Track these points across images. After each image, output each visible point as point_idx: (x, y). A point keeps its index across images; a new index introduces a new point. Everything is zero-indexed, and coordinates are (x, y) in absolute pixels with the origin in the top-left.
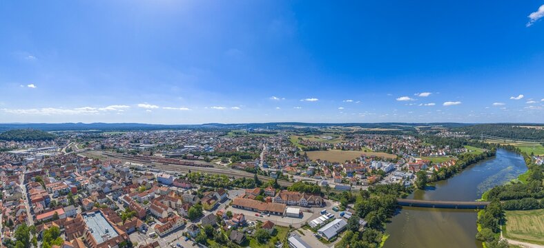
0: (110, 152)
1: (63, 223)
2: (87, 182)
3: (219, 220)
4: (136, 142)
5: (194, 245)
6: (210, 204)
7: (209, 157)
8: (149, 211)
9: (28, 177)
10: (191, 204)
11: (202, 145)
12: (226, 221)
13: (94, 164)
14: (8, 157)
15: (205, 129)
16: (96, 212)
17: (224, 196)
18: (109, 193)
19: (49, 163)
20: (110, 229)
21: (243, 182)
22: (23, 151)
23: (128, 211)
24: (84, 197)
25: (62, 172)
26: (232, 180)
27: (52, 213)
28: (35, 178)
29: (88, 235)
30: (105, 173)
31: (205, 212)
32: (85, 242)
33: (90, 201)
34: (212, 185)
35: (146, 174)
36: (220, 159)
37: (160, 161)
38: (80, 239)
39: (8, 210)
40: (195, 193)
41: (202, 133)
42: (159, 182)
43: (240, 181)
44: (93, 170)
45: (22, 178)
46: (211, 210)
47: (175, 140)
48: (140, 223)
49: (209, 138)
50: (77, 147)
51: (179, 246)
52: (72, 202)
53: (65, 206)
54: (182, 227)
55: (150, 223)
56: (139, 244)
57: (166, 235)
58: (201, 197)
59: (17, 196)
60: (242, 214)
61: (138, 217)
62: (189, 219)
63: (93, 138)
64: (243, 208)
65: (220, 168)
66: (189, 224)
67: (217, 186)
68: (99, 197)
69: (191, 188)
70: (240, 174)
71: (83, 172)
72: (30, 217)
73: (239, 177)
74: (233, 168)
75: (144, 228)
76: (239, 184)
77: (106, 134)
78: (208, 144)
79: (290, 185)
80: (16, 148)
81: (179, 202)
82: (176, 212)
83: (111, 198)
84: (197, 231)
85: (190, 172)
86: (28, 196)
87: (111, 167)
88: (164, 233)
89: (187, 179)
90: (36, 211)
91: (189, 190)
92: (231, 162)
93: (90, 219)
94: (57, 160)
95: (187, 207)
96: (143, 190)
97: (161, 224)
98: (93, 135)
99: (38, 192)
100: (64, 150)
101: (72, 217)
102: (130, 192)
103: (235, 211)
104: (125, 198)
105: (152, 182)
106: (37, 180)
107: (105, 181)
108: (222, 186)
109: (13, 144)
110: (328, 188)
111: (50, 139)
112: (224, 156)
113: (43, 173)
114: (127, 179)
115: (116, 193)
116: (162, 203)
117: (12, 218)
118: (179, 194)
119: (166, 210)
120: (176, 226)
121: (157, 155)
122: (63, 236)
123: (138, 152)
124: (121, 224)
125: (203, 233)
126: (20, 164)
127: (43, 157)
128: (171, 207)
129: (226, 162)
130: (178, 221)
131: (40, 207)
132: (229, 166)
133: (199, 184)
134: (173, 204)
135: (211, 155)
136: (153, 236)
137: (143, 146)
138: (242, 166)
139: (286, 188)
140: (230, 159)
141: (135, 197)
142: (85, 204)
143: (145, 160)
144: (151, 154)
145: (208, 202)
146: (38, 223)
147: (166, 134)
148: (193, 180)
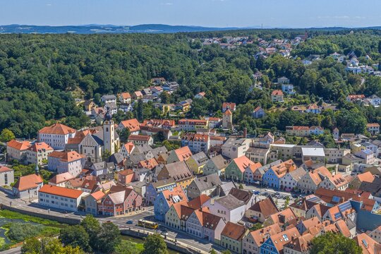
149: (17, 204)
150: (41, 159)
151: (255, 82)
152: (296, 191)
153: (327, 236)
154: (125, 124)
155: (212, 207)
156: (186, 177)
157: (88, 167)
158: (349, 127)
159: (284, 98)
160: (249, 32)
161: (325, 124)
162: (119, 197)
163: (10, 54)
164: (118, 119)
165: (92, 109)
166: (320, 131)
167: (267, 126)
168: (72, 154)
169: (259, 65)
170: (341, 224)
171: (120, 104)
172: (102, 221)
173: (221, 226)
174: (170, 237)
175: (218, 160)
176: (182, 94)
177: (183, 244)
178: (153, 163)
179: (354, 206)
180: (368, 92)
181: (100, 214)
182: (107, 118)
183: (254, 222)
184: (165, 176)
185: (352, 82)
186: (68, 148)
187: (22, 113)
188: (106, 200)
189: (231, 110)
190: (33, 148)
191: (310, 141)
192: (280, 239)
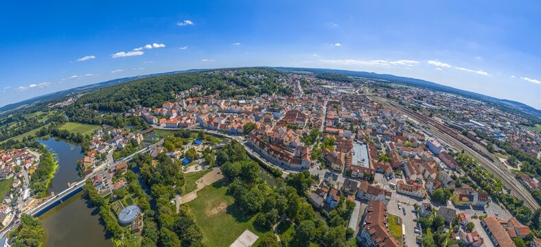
0: (393, 102)
1: (339, 139)
2: (367, 119)
3: (456, 223)
4: (419, 98)
5: (415, 221)
6: (461, 199)
7: (495, 147)
8: (403, 166)
9: (330, 103)
10: (443, 186)
11: (493, 127)
12: (461, 229)
13: (377, 108)
14: (320, 89)
15: (505, 107)
16: (364, 144)
17: (482, 203)
18: (380, 134)
19: (345, 98)
20: (367, 160)
21: (517, 205)
22: (330, 87)
23: (386, 155)
24: (361, 129)
25: (352, 106)
26: (505, 192)
27: (336, 130)
28: (334, 105)
29: (350, 155)
30: (384, 118)
31: (450, 202)
32: (346, 158)
33: (364, 133)
35: (417, 133)
36: (508, 156)
37: (437, 126)
38: (344, 154)
39: (312, 118)
40: (454, 178)
41: (498, 111)
42: (426, 146)
43: (515, 201)
44: (375, 112)
45: (326, 103)
46: (456, 207)
47: (462, 109)
48: (390, 170)
49: (505, 121)
50: (367, 91)
51: (404, 211)
52: (351, 129)
53: (346, 129)
54: (419, 199)
55: (398, 175)
56: (378, 184)
57: (402, 194)
58: (458, 186)
59: (320, 112)
60: (482, 239)
61: (391, 165)
62: (431, 197)
63: (382, 86)
64: (490, 235)
65: (501, 167)
66: (427, 201)
67: (483, 187)
68: (371, 134)
69: (454, 170)
70: (521, 192)
71: (367, 111)
72: (322, 126)
73: (516, 195)
74: (518, 178)
75: (390, 175)
77: (393, 85)
78: (501, 128)
80: (326, 84)
81: (434, 176)
82: (424, 182)
83: (380, 139)
84: (427, 213)
85: (463, 152)
86: (326, 114)
87: (390, 115)
88: (402, 191)
89: (455, 158)
90: (327, 125)
91: (451, 171)
92: (519, 169)
93: (358, 146)
94: (351, 97)
95: (437, 185)
96: (408, 146)
97: (405, 182)
98: (382, 84)
99: (333, 114)
100: (357, 91)
101: (347, 138)
102: (396, 142)
103: (478, 229)
104: (391, 144)
105: (420, 142)
106: (334, 107)
107: (381, 124)
108: (489, 192)
109: (325, 82)
111: (349, 82)
112: (514, 156)
113: (339, 103)
114: (400, 129)
115: (386, 137)
116: (418, 166)
117: (313, 123)
118: (438, 168)
119: (417, 174)
120: (415, 193)
121: (436, 118)
122: (335, 147)
123: (419, 109)
124: (376, 161)
125: (431, 219)
126: (327, 94)
127: (342, 93)
128: (423, 175)
129: (513, 165)
130: (420, 191)
131: (331, 123)
132: (513, 172)
133: (465, 171)
134: (427, 173)
135: (498, 145)
136: (392, 187)
137: (425, 105)
138: (531, 184)
140: (520, 164)
141: (398, 147)
142: (359, 134)
143: (423, 119)
144: (431, 116)
145: (461, 196)
146: (325, 132)
147: (453, 99)
148: (461, 163)
149: (160, 128)
150: (165, 113)
151: (224, 84)
152: (239, 113)
153: (248, 124)
154: (188, 100)
155: (216, 120)
156: (208, 113)
157: (179, 114)
158: (251, 94)
159: (233, 87)
160: (222, 69)
161: (245, 94)
162: (189, 121)
163: (152, 83)
164: (185, 98)
165: (177, 96)
166: (243, 96)
167: (229, 96)
168: (173, 111)
169: (225, 79)
170: (251, 120)
171: (185, 94)
172: (185, 129)
173: (219, 125)
174: (205, 130)
175: (216, 107)
176: (203, 89)
177: (209, 132)
178: (197, 110)
179: (254, 115)
180: (255, 84)
181: (184, 127)
182: (182, 99)
183: (228, 123)
184: (201, 113)
185: (251, 82)
186: (172, 109)
187: (157, 101)
188: (185, 122)
190: (162, 110)
191: (241, 99)
192: (236, 126)
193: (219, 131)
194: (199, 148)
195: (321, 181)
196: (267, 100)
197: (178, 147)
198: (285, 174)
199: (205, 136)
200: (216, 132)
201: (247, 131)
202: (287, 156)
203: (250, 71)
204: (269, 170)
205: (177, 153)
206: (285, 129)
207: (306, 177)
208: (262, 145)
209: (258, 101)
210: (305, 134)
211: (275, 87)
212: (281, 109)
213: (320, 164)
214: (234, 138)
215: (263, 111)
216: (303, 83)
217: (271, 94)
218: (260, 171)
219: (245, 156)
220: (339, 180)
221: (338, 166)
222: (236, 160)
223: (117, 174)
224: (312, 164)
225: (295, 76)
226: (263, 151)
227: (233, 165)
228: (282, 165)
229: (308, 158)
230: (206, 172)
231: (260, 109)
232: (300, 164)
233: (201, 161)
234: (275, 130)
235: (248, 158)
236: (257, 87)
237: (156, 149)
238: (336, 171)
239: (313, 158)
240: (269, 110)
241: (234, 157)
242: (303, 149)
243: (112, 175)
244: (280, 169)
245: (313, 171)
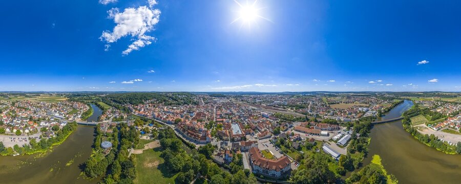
0: (245, 103)
1: (224, 124)
2: (235, 112)
3: (288, 136)
4: (255, 99)
5: (274, 146)
6: (284, 128)
7: (285, 107)
8: (256, 127)
9: (217, 107)
10: (275, 127)
11: (282, 101)
12: (291, 137)
13: (238, 106)
14: (212, 101)
16: (236, 123)
17: (291, 125)
18: (242, 117)
19: (223, 104)
20: (240, 131)
21: (300, 119)
23: (248, 125)
24: (233, 117)
25: (227, 107)
26: (295, 118)
27: (222, 120)
28: (219, 108)
29: (231, 130)
30: (242, 110)
31: (281, 131)
32: (229, 132)
33: (235, 119)
34: (286, 119)
35: (258, 112)
36: (290, 108)
37: (264, 107)
38: (228, 130)
39: (209, 115)
40: (277, 122)
42: (263, 116)
44: (238, 108)
45: (215, 107)
46: (284, 131)
47: (271, 99)
48: (252, 131)
49: (285, 98)
50: (233, 100)
51: (266, 145)
52: (229, 118)
53: (226, 118)
55: (256, 132)
58: (280, 124)
59: (213, 112)
60: (299, 134)
61: (252, 129)
62: (273, 133)
64: (300, 131)
65: (290, 112)
66: (273, 136)
68: (238, 118)
69: (276, 120)
70: (299, 115)
71: (234, 108)
72: (215, 119)
75: (253, 134)
76: (298, 119)
77: (243, 96)
78: (285, 101)
79: (322, 120)
80: (214, 99)
81: (270, 126)
82: (268, 130)
83: (243, 119)
84: (276, 140)
85: (276, 113)
86: (216, 113)
87: (245, 108)
88: (261, 138)
89: (275, 116)
90: (217, 118)
92: (295, 110)
94: (226, 103)
95: (273, 128)
96: (256, 118)
97: (260, 134)
98: (239, 96)
99: (219, 112)
100: (229, 101)
101: (228, 122)
102: (250, 118)
103: (295, 133)
104: (248, 120)
105: (260, 116)
107: (242, 113)
108: (290, 120)
110: (340, 121)
111: (225, 97)
113: (221, 107)
114: (250, 113)
115: (245, 118)
116: (263, 125)
117: (210, 118)
118: (270, 122)
119: (264, 128)
120: (267, 136)
121: (263, 105)
122: (223, 128)
123: (255, 103)
124: (244, 130)
126: (215, 103)
127: (222, 102)
128: (266, 127)
130: (268, 134)
131: (219, 117)
133: (280, 118)
136: (256, 138)
137: (257, 101)
138: (300, 111)
139: (320, 122)
140: (294, 108)
141: (252, 120)
142: (233, 120)
143: (258, 106)
144: (261, 104)
146: (216, 121)
148: (277, 117)
151: (167, 99)
152: (173, 113)
153: (177, 119)
154: (149, 104)
155: (161, 116)
156: (158, 112)
157: (144, 110)
158: (179, 104)
159: (171, 101)
160: (166, 92)
161: (176, 104)
162: (149, 114)
167: (168, 105)
169: (167, 97)
170: (179, 117)
171: (149, 101)
172: (146, 117)
173: (163, 118)
174: (155, 120)
175: (162, 109)
176: (157, 100)
177: (157, 121)
178: (153, 110)
179: (180, 115)
180: (181, 100)
182: (147, 104)
183: (167, 118)
184: (155, 111)
185: (179, 99)
186: (142, 107)
188: (147, 115)
189: (164, 103)
191: (174, 106)
192: (171, 120)
193: (162, 121)
194: (151, 128)
195: (219, 148)
196: (187, 107)
197: (141, 125)
198: (197, 146)
199: (155, 123)
200: (160, 122)
201: (176, 122)
202: (198, 136)
203: (179, 93)
204: (187, 145)
205: (140, 127)
206: (196, 122)
207: (210, 147)
208: (184, 130)
209: (182, 108)
210: (206, 124)
211: (190, 101)
212: (193, 112)
213: (216, 138)
214: (169, 125)
215: (185, 113)
216: (204, 99)
217: (189, 105)
218: (183, 145)
219: (174, 136)
220: (228, 145)
221: (226, 137)
222: (169, 137)
223: (111, 127)
224: (212, 139)
225: (200, 96)
226: (184, 134)
227: (167, 140)
228: (195, 141)
229: (210, 136)
230: (152, 141)
231: (183, 112)
232: (206, 139)
233: (150, 135)
234: (191, 123)
235: (176, 137)
236: (182, 101)
237: (131, 123)
238: (226, 140)
239: (212, 136)
240: (188, 112)
241: (168, 136)
242: (206, 131)
243: (109, 126)
244: (194, 144)
245: (213, 143)
